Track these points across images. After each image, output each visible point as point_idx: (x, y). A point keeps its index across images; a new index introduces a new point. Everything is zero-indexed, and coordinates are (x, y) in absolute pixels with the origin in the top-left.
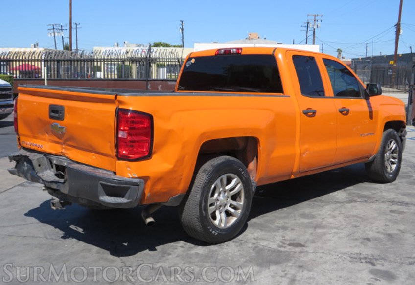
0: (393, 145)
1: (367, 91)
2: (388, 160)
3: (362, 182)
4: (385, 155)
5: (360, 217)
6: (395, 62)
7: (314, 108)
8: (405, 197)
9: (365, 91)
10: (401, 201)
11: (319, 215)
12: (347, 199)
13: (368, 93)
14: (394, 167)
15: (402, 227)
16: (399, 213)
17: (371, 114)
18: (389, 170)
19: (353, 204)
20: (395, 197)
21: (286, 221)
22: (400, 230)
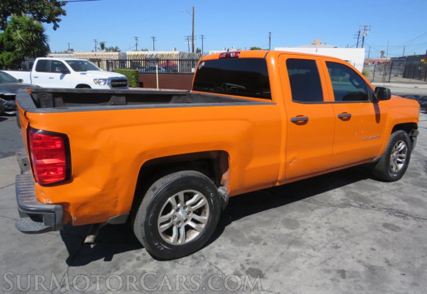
0: (402, 146)
1: (376, 95)
2: (394, 160)
3: (365, 178)
4: (392, 155)
5: (347, 232)
6: (426, 60)
7: (306, 115)
8: (405, 203)
9: (373, 94)
10: (400, 209)
11: (304, 222)
12: (342, 202)
13: (376, 97)
14: (401, 166)
15: (390, 255)
16: (393, 230)
17: (378, 117)
18: (394, 169)
19: (346, 209)
20: (395, 202)
21: (265, 229)
22: (387, 262)
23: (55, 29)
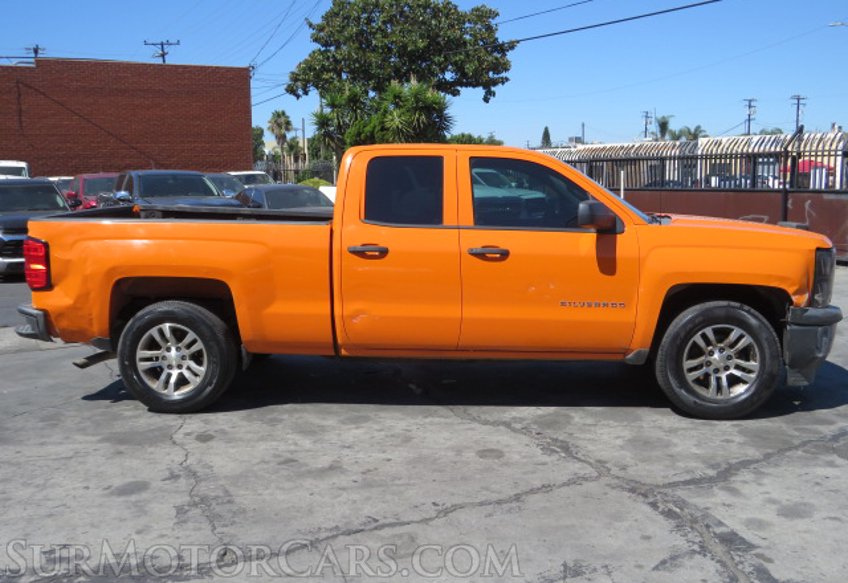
23: (486, 100)
